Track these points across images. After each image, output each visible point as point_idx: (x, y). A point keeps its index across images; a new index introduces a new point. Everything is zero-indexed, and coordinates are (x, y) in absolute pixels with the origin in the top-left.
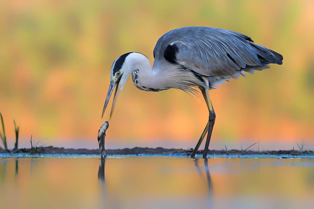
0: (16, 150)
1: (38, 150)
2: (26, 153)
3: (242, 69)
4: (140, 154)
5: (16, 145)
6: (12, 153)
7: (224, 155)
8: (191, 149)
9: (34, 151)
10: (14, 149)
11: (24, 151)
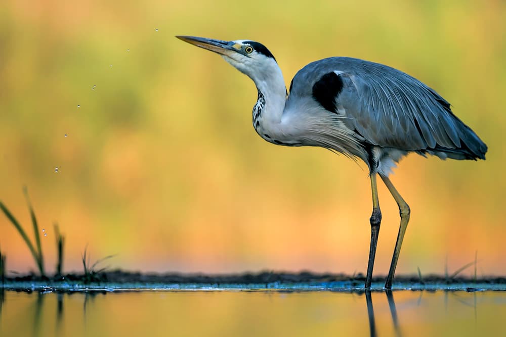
0: (59, 277)
1: (97, 276)
2: (75, 282)
3: (429, 148)
4: (272, 284)
5: (59, 267)
6: (52, 281)
7: (416, 284)
8: (360, 274)
9: (89, 278)
10: (56, 276)
11: (72, 278)
